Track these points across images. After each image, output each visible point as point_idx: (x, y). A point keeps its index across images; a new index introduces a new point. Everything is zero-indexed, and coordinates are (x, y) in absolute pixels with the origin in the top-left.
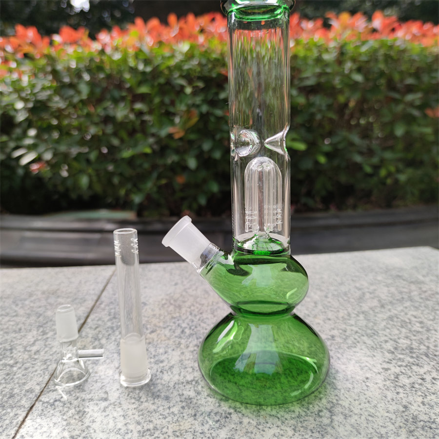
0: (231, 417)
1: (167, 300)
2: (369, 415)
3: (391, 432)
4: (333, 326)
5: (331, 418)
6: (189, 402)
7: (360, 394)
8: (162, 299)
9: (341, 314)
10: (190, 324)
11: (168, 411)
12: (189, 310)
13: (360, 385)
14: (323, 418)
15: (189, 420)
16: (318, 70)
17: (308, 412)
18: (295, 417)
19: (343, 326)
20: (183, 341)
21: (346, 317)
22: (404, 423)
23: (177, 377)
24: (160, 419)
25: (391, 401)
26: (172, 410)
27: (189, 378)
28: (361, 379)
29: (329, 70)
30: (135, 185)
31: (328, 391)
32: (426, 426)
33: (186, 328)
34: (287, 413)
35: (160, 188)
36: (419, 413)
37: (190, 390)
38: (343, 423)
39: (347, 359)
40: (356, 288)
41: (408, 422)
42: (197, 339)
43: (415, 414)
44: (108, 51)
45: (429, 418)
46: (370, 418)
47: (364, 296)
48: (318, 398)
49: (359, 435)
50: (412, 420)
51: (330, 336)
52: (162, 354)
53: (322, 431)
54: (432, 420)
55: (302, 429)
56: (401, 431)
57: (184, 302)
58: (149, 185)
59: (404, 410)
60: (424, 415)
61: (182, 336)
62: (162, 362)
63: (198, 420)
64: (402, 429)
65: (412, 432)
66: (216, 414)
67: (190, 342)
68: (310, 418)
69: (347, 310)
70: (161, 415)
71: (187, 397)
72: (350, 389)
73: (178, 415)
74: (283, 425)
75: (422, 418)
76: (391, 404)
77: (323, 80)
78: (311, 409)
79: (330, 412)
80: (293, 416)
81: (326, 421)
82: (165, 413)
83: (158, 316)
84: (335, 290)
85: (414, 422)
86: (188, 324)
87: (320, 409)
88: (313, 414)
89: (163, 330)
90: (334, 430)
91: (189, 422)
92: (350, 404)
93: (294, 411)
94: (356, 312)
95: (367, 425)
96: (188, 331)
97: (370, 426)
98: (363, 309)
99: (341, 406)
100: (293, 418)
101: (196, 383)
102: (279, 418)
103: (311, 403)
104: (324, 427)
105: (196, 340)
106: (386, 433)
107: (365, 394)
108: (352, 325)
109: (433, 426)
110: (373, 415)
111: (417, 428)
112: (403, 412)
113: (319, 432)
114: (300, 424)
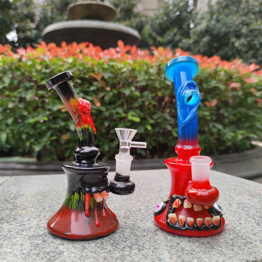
0: (63, 254)
1: (38, 193)
2: (155, 249)
3: (167, 257)
4: (141, 205)
5: (130, 251)
6: (36, 246)
7: (151, 238)
8: (35, 193)
9: (147, 198)
10: (50, 205)
11: (20, 252)
12: (51, 198)
13: (152, 233)
14: (125, 252)
15: (33, 257)
16: (147, 77)
17: (116, 249)
18: (107, 252)
19: (147, 204)
20: (42, 214)
21: (150, 200)
22: (176, 252)
23: (32, 233)
24: (12, 257)
25: (169, 241)
26: (22, 252)
27: (40, 233)
28: (153, 230)
29: (152, 78)
30: (36, 140)
31: (131, 237)
32: (189, 253)
33: (46, 207)
34: (102, 250)
35: (52, 142)
36: (186, 246)
37: (39, 240)
38: (137, 254)
39: (147, 220)
40: (159, 186)
41: (178, 251)
42: (53, 212)
43: (183, 247)
44: (24, 59)
45: (192, 248)
46: (155, 250)
47: (162, 190)
48: (124, 241)
49: (146, 260)
50: (181, 250)
51: (139, 209)
52: (26, 221)
53: (123, 259)
54: (193, 250)
55: (110, 258)
56: (173, 256)
57: (49, 194)
58: (45, 140)
59: (177, 245)
60: (188, 247)
61: (43, 211)
62: (24, 225)
63: (39, 257)
64: (174, 255)
65: (180, 256)
66: (53, 252)
67: (47, 214)
68: (117, 252)
69: (151, 196)
70: (14, 254)
71: (36, 244)
72: (145, 235)
73: (26, 254)
74: (97, 256)
75: (187, 249)
76: (169, 242)
77: (150, 83)
78: (119, 247)
79: (130, 248)
80: (105, 251)
81: (127, 253)
82: (18, 254)
83: (29, 201)
84: (146, 187)
85: (182, 251)
86: (49, 205)
87: (124, 247)
88: (119, 250)
89: (31, 208)
90: (131, 258)
91: (33, 258)
92: (143, 244)
93: (107, 249)
94: (156, 197)
95: (152, 254)
96: (47, 209)
97: (154, 254)
98: (161, 196)
99: (138, 245)
100: (106, 252)
101: (45, 236)
102: (96, 253)
103: (119, 244)
104: (125, 256)
105: (51, 213)
106: (164, 257)
107: (154, 238)
108: (153, 204)
109: (194, 253)
110: (157, 249)
111: (183, 254)
112: (176, 246)
113: (121, 259)
114: (109, 256)
